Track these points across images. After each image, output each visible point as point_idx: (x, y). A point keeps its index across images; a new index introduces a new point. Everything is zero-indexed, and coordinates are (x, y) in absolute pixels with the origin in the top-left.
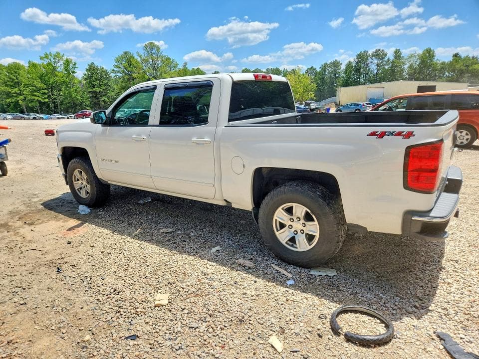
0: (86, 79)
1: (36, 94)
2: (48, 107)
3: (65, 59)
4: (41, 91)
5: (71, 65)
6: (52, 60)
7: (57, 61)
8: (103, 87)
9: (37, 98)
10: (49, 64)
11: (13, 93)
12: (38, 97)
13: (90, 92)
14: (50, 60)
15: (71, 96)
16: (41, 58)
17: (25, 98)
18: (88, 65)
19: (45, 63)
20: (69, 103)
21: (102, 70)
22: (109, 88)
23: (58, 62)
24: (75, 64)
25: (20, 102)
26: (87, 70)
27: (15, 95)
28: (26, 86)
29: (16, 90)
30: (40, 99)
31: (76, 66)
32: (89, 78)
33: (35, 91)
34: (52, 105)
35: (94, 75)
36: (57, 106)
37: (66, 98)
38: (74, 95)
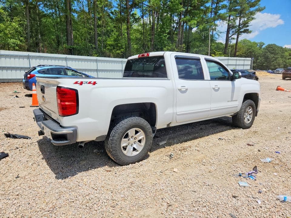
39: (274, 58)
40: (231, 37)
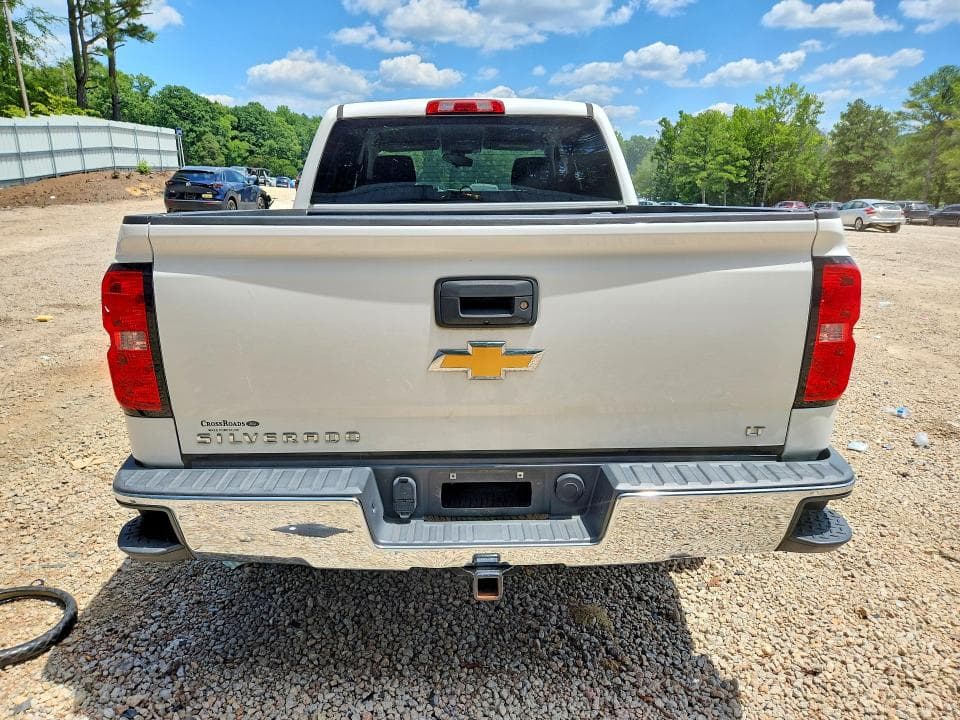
0: (834, 136)
1: (729, 167)
2: (745, 194)
3: (802, 97)
4: (738, 164)
5: (813, 107)
6: (778, 100)
7: (787, 101)
8: (868, 153)
9: (726, 176)
10: (771, 109)
11: (693, 166)
12: (731, 175)
13: (835, 163)
14: (774, 101)
15: (793, 171)
16: (759, 99)
17: (709, 175)
18: (849, 105)
19: (764, 108)
20: (785, 186)
21: (879, 114)
22: (883, 153)
23: (789, 104)
24: (821, 105)
25: (698, 182)
26: (843, 116)
27: (695, 169)
28: (718, 153)
29: (699, 161)
30: (732, 178)
31: (821, 110)
32: (841, 132)
33: (727, 163)
34: (752, 190)
35: (855, 126)
36: (762, 192)
37: (784, 176)
38: (799, 168)
39: (193, 135)
40: (91, 42)
